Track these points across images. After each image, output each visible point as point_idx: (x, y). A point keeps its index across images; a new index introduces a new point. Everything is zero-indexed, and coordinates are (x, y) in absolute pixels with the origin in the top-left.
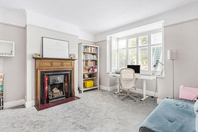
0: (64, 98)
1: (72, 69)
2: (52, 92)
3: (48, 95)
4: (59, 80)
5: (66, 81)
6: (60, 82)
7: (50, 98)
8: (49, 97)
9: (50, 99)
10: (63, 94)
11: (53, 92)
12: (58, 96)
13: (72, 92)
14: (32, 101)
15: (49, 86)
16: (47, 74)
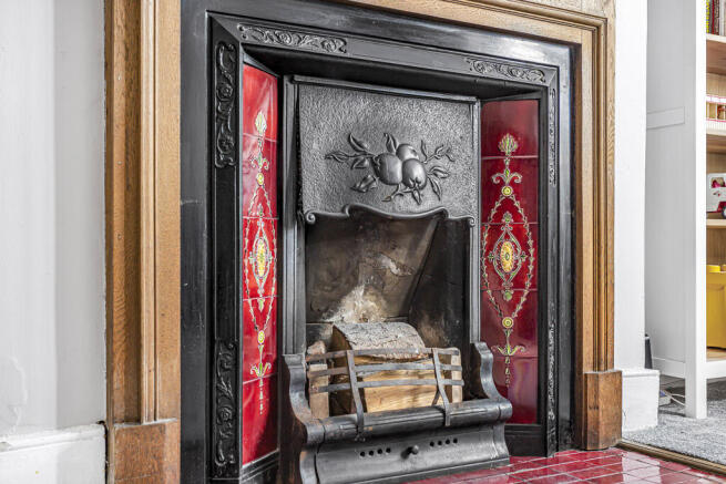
0: (492, 449)
1: (583, 37)
2: (319, 348)
3: (279, 381)
4: (418, 172)
5: (508, 205)
6: (429, 204)
7: (312, 415)
8: (296, 398)
9: (314, 431)
10: (473, 391)
11: (338, 342)
12: (405, 403)
13: (587, 370)
14: (68, 435)
15: (292, 238)
16: (267, 39)
